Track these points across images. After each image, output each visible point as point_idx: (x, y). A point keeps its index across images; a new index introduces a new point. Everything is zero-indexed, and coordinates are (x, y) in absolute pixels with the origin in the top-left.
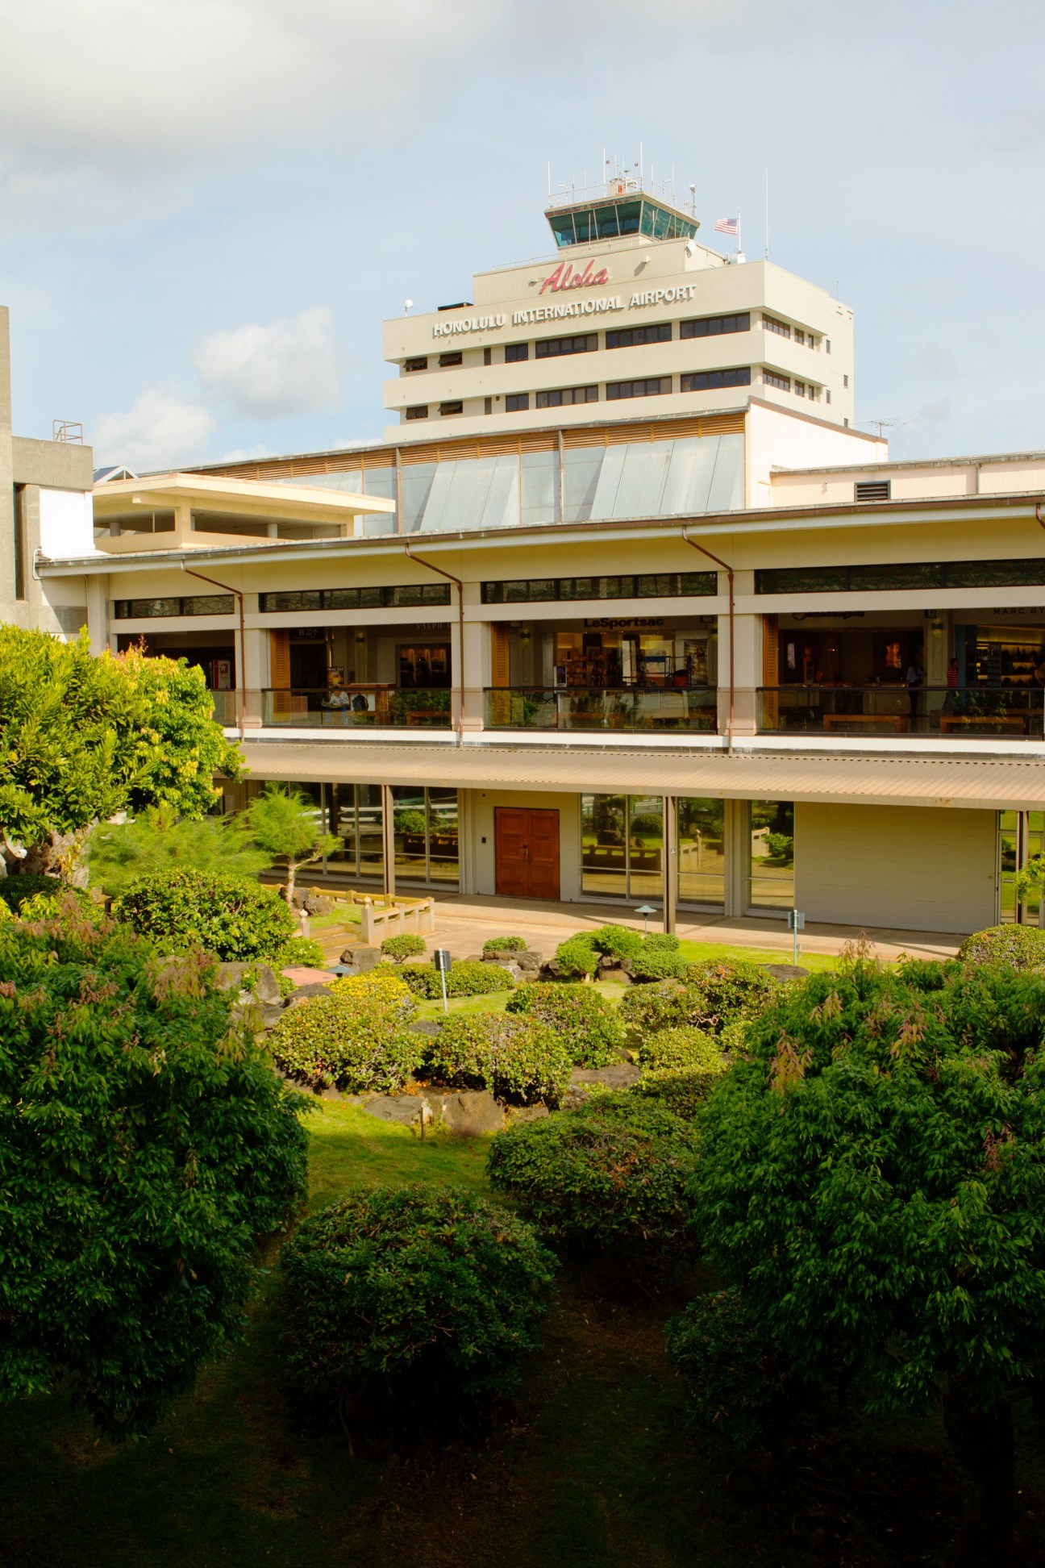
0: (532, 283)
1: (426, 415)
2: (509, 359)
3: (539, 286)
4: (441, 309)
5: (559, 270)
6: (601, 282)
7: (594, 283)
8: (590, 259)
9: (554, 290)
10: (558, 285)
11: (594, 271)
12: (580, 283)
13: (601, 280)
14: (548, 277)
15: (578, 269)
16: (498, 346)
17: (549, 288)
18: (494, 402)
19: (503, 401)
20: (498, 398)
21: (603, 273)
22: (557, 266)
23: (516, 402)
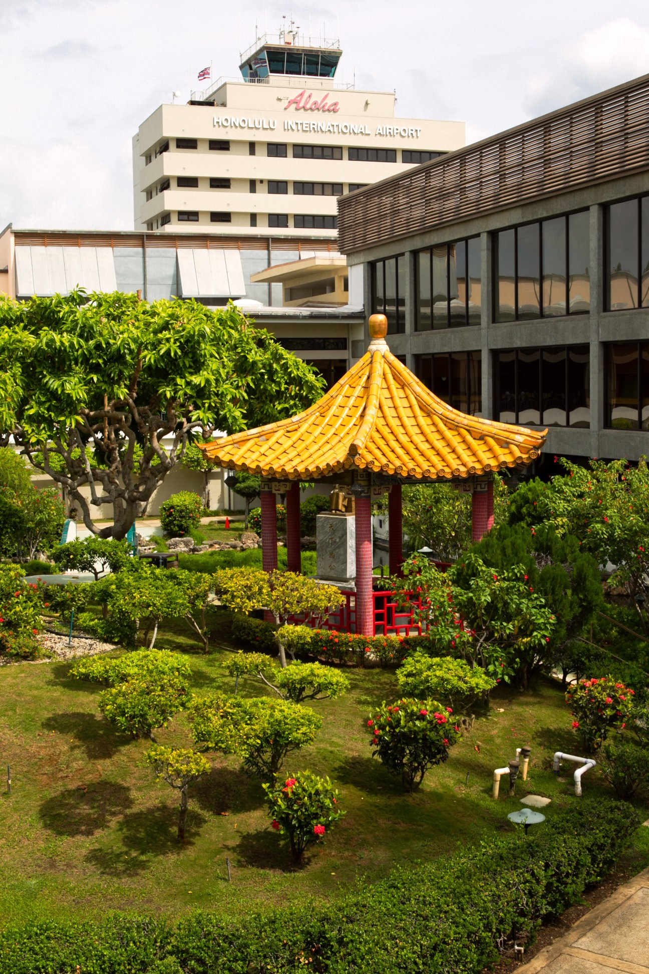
0: (279, 99)
1: (197, 186)
2: (270, 154)
3: (285, 103)
4: (193, 103)
5: (302, 95)
6: (335, 111)
7: (329, 110)
8: (326, 93)
9: (297, 109)
10: (301, 105)
11: (329, 102)
12: (316, 108)
13: (334, 109)
14: (292, 98)
15: (317, 97)
16: (261, 143)
17: (294, 106)
18: (258, 185)
19: (265, 186)
20: (261, 181)
21: (336, 104)
22: (300, 91)
23: (277, 187)
